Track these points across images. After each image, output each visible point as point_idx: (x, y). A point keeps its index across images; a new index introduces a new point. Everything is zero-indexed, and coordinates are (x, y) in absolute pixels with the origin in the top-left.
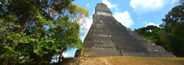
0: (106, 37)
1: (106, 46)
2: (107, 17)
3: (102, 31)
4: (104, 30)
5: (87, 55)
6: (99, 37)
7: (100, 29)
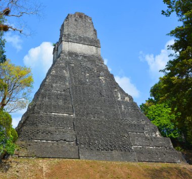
0: (63, 118)
1: (59, 137)
2: (84, 56)
3: (61, 103)
4: (65, 99)
5: (23, 153)
6: (51, 117)
7: (58, 97)
